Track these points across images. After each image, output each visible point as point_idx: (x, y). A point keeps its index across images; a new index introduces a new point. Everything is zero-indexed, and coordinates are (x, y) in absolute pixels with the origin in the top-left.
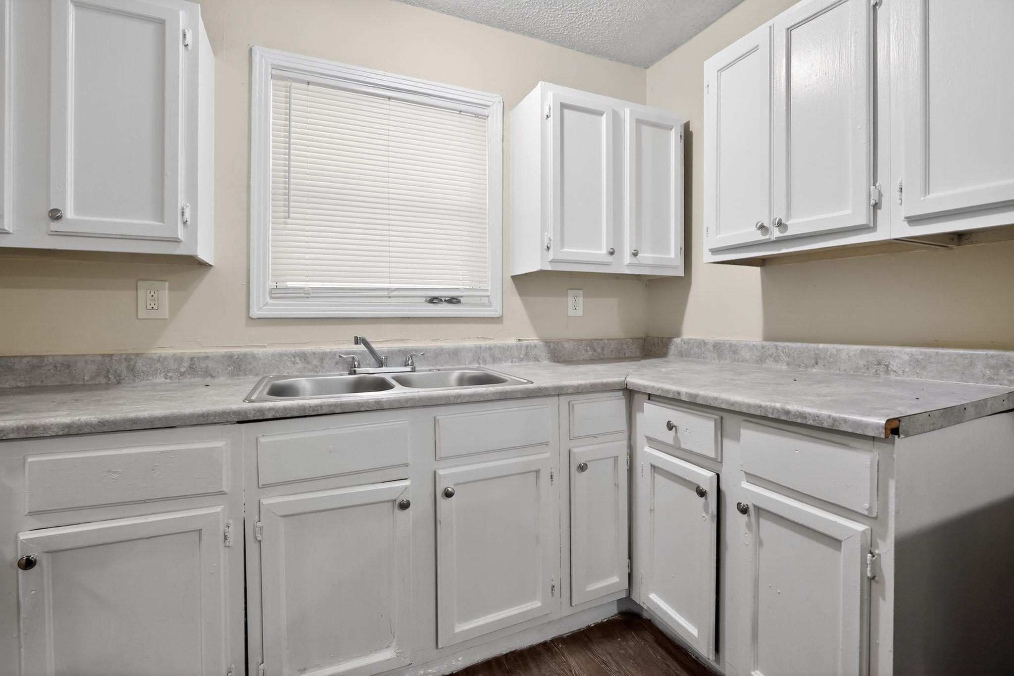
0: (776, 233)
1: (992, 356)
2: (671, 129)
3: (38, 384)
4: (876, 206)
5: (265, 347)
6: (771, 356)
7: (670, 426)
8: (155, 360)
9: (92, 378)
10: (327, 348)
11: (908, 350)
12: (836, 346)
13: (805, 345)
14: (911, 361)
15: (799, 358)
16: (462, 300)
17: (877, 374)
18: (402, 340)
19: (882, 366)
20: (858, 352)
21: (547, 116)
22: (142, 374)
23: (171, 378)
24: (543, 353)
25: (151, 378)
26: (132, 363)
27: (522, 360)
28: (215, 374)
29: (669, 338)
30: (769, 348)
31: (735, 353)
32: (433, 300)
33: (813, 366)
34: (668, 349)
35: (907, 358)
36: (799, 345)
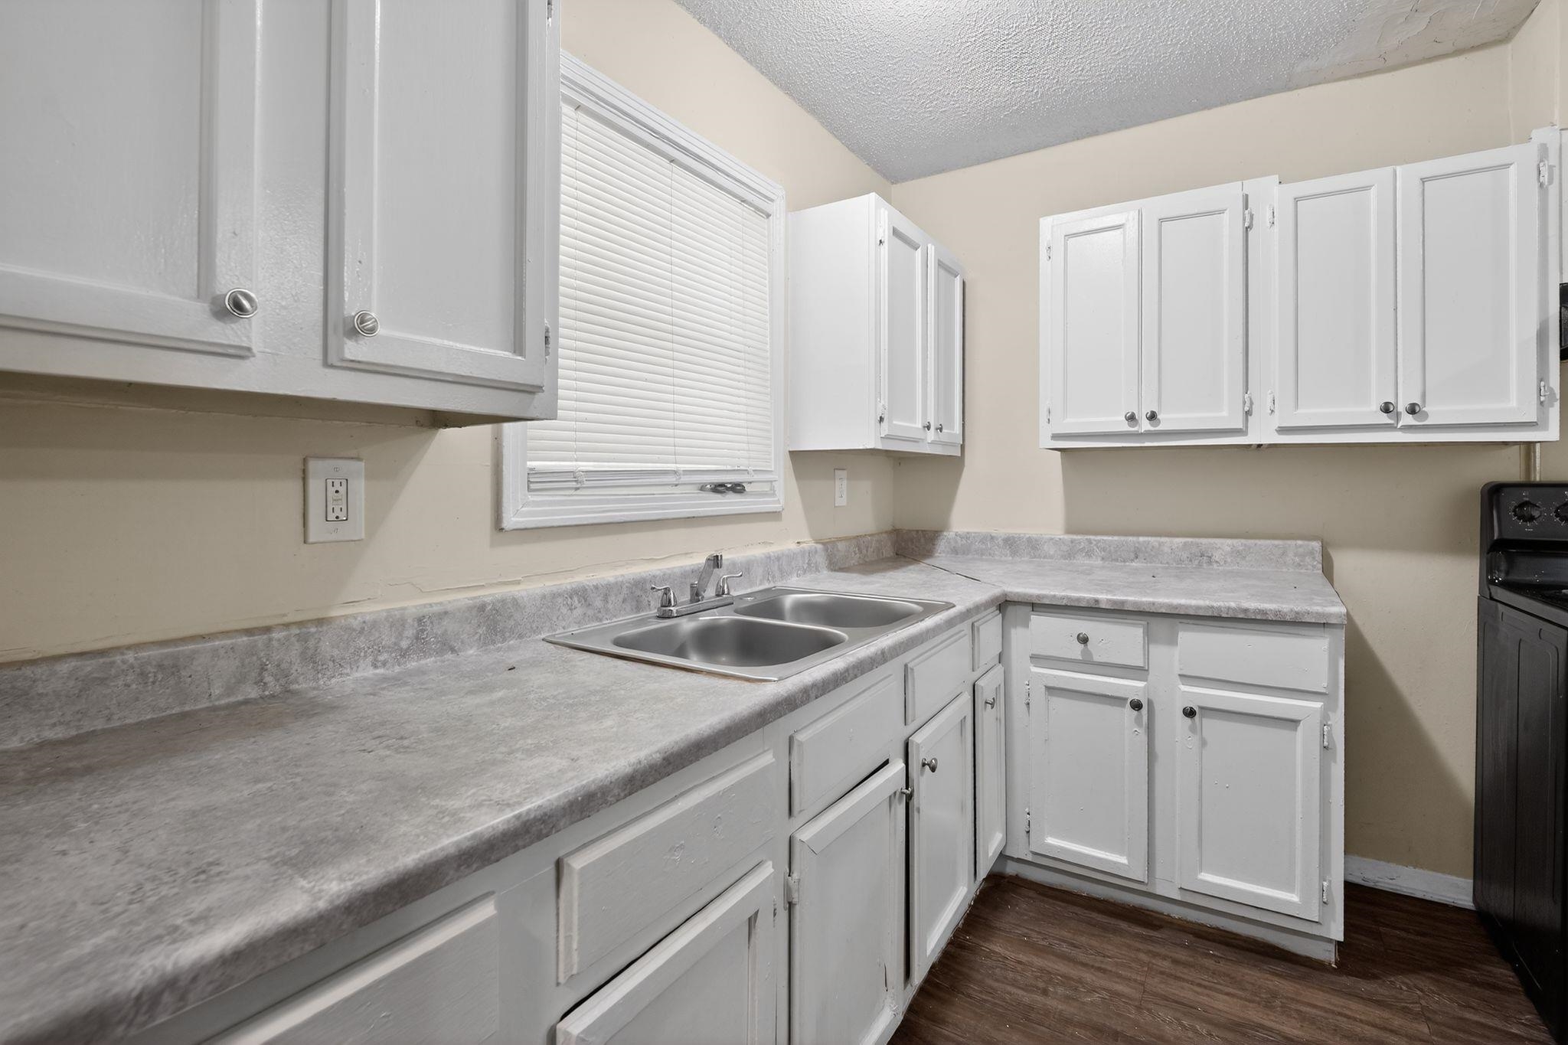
0: (1145, 426)
1: (1301, 546)
2: (956, 276)
3: (99, 724)
4: (1248, 413)
5: (518, 583)
6: (1082, 550)
7: (1084, 640)
8: (354, 630)
9: (230, 690)
10: (608, 576)
11: (1229, 541)
12: (1158, 539)
13: (1122, 538)
14: (1233, 552)
15: (1116, 551)
16: (748, 488)
17: (1200, 565)
18: (687, 554)
19: (1204, 558)
20: (1181, 545)
21: (880, 241)
22: (331, 664)
23: (384, 664)
24: (821, 559)
25: (348, 671)
26: (311, 643)
27: (805, 572)
28: (457, 645)
29: (937, 532)
30: (1080, 543)
31: (1034, 548)
32: (719, 488)
33: (1132, 560)
34: (934, 545)
35: (1229, 549)
36: (1116, 538)
